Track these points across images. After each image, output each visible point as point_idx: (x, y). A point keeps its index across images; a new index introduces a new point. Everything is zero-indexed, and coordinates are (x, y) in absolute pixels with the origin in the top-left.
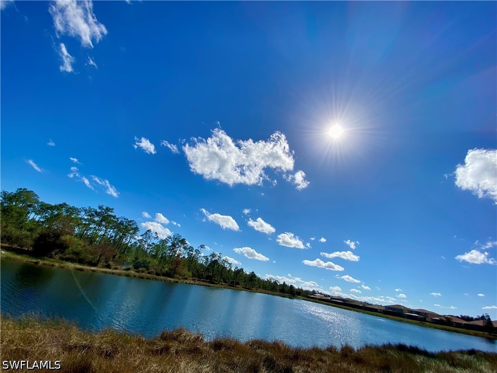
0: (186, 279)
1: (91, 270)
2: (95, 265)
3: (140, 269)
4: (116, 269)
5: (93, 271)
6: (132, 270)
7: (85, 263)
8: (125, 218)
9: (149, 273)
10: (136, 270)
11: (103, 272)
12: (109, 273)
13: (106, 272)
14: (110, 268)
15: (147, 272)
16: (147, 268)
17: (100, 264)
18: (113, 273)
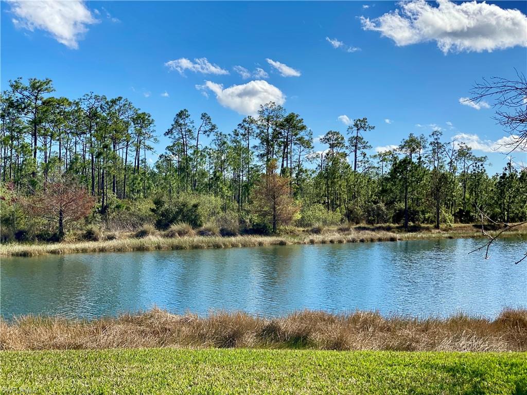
0: (317, 231)
1: (48, 252)
2: (56, 238)
3: (174, 227)
4: (111, 238)
5: (53, 252)
6: (153, 234)
7: (33, 240)
8: (96, 98)
9: (202, 233)
10: (163, 233)
11: (77, 250)
12: (94, 251)
13: (84, 251)
14: (95, 239)
15: (193, 232)
16: (195, 223)
17: (69, 235)
18: (102, 250)
